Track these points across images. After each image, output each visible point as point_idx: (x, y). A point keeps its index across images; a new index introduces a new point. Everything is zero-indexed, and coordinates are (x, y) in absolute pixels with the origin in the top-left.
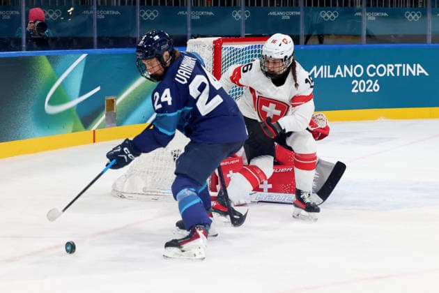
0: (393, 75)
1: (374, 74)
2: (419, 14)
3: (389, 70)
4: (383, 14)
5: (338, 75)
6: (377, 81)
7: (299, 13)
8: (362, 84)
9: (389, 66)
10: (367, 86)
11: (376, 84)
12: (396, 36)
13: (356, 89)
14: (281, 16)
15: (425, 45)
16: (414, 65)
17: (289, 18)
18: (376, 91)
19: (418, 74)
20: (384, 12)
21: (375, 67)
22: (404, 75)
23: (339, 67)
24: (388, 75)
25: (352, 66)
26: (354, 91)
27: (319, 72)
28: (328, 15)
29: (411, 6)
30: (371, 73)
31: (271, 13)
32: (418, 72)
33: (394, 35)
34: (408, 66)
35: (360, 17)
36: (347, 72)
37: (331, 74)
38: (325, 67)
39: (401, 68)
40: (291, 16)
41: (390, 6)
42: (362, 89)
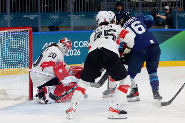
0: (87, 46)
1: (78, 46)
4: (82, 16)
8: (71, 51)
9: (85, 42)
10: (74, 52)
11: (78, 51)
12: (89, 26)
14: (30, 17)
17: (33, 18)
18: (79, 55)
20: (83, 14)
21: (78, 43)
24: (85, 47)
26: (67, 55)
29: (97, 11)
30: (76, 46)
31: (24, 16)
35: (70, 17)
40: (34, 17)
41: (86, 11)
42: (71, 54)
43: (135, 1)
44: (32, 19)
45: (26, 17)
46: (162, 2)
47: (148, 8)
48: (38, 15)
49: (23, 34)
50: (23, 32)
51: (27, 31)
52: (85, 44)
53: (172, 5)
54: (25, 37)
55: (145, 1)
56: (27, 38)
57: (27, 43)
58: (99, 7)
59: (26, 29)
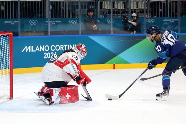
0: (63, 50)
1: (54, 49)
2: (76, 21)
4: (59, 21)
5: (37, 51)
6: (56, 53)
8: (49, 54)
9: (61, 45)
10: (51, 55)
11: (55, 54)
12: (64, 31)
13: (46, 57)
15: (78, 35)
16: (73, 45)
21: (54, 46)
23: (37, 47)
24: (61, 50)
25: (43, 46)
26: (45, 58)
27: (28, 49)
28: (32, 22)
29: (72, 17)
30: (53, 49)
31: (5, 22)
33: (63, 31)
34: (70, 46)
36: (41, 49)
37: (34, 50)
38: (31, 46)
39: (67, 47)
40: (15, 23)
41: (62, 17)
42: (49, 56)
43: (107, 9)
44: (12, 25)
45: (7, 23)
46: (132, 9)
47: (119, 15)
48: (18, 20)
49: (4, 38)
50: (4, 36)
51: (8, 36)
52: (61, 48)
53: (140, 12)
54: (6, 41)
55: (116, 9)
56: (8, 42)
57: (8, 46)
58: (74, 13)
59: (7, 34)
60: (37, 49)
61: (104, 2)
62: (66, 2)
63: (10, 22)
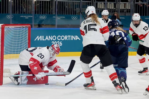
0: (67, 40)
1: (60, 39)
2: (77, 17)
3: (66, 38)
4: (63, 17)
5: (46, 40)
6: (61, 42)
7: (32, 16)
8: (56, 43)
9: (66, 36)
10: (57, 44)
12: (68, 25)
14: (25, 17)
16: (75, 36)
18: (61, 45)
19: (76, 40)
20: (63, 16)
21: (60, 37)
22: (71, 39)
23: (47, 37)
24: (65, 40)
25: (52, 36)
27: (39, 38)
28: (43, 17)
29: (74, 14)
30: (59, 39)
32: (77, 39)
34: (73, 36)
35: (55, 18)
36: (50, 38)
37: (44, 39)
38: (42, 36)
39: (70, 37)
40: (29, 17)
41: (66, 14)
43: (101, 8)
44: (27, 19)
45: (22, 17)
46: (121, 9)
49: (24, 29)
50: (24, 27)
51: (27, 27)
53: (127, 12)
54: (25, 32)
55: (108, 8)
56: (27, 32)
57: (27, 36)
58: (76, 11)
59: (26, 26)
60: (47, 38)
61: (99, 3)
62: (69, 2)
63: (25, 16)
